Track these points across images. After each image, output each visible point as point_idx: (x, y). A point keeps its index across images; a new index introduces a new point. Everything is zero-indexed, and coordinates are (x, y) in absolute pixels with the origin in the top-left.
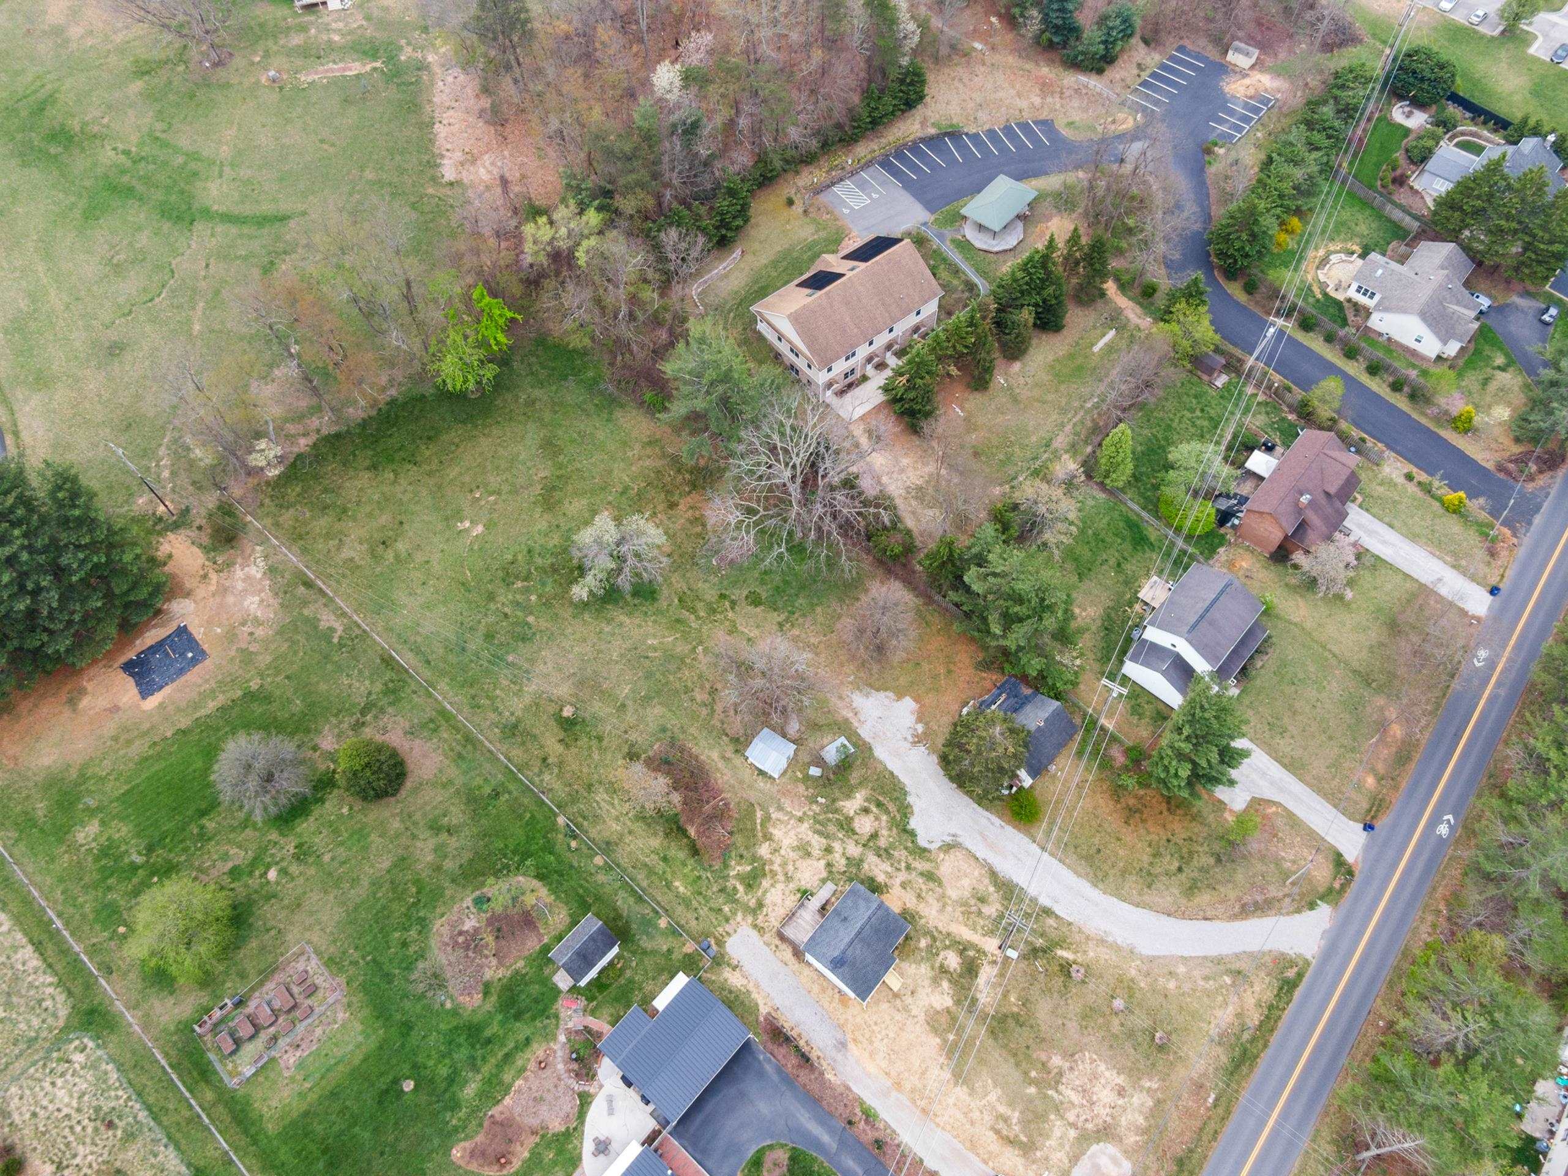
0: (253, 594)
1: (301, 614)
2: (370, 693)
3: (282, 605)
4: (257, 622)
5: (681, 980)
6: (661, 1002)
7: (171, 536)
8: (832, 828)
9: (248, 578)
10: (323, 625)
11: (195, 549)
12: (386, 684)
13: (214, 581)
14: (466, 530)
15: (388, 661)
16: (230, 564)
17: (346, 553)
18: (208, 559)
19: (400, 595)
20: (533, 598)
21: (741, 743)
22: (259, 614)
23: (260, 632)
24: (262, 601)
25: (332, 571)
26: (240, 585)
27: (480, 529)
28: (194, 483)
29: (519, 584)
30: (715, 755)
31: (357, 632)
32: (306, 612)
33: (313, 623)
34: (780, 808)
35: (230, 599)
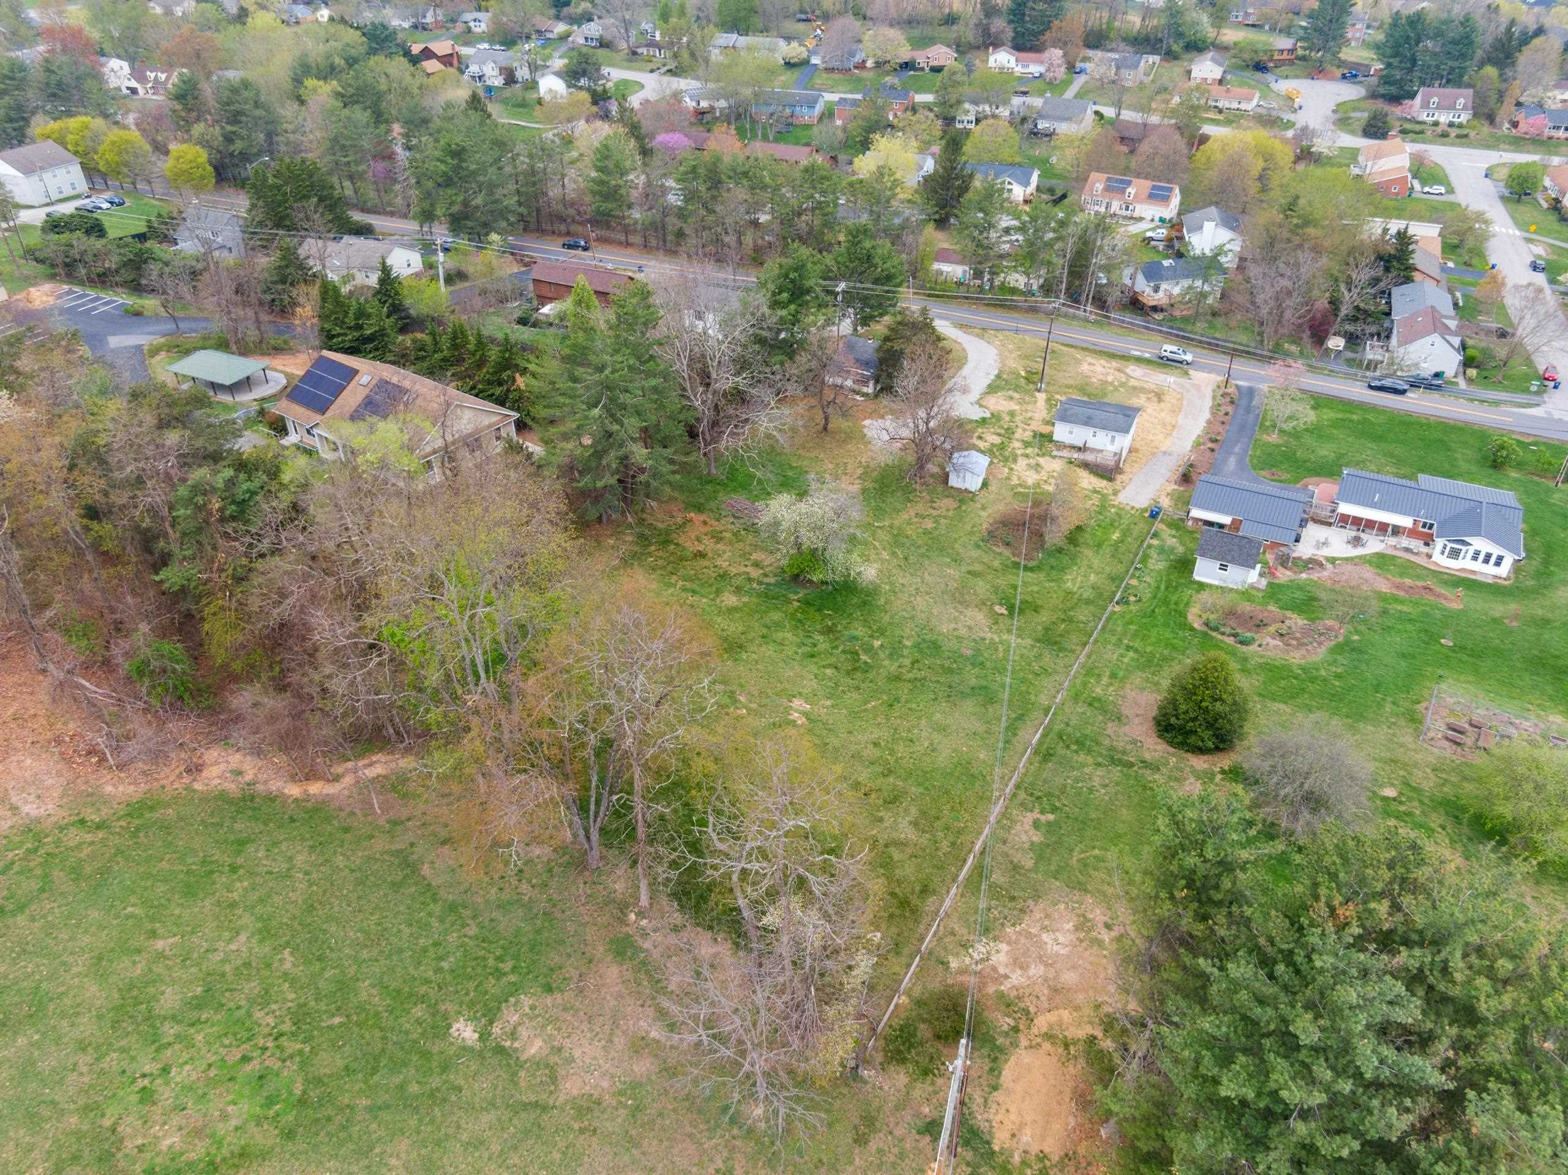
0: (1040, 945)
1: (1035, 869)
2: (1099, 765)
3: (1037, 897)
4: (1084, 925)
5: (1196, 513)
6: (1226, 520)
7: (1000, 1140)
8: (1007, 454)
9: (1019, 963)
10: (1037, 838)
11: (1007, 1074)
12: (1076, 752)
13: (1052, 1017)
14: (805, 714)
15: (1045, 755)
16: (1007, 1003)
17: (906, 832)
18: (1015, 1044)
19: (943, 758)
20: (877, 643)
21: (964, 496)
22: (1070, 926)
23: (1098, 915)
24: (1044, 928)
25: (945, 846)
26: (1036, 971)
27: (797, 703)
28: (861, 1140)
29: (864, 657)
30: (984, 514)
31: (1022, 795)
32: (1029, 863)
33: (1040, 852)
34: (1008, 478)
35: (1069, 978)
